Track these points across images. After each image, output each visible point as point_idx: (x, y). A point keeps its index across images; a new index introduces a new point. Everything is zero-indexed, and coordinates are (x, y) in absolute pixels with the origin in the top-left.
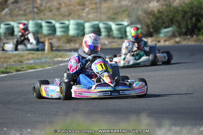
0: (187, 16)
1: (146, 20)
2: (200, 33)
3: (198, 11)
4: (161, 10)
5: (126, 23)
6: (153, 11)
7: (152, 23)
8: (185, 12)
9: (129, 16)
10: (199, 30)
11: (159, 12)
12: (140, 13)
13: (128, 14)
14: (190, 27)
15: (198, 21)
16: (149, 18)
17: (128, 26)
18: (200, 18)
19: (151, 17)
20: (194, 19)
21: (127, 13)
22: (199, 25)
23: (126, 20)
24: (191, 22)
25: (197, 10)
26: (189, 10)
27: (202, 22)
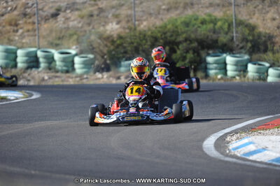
1: (101, 48)
3: (173, 38)
4: (123, 35)
5: (73, 52)
6: (112, 36)
7: (109, 52)
8: (156, 39)
9: (78, 42)
11: (120, 37)
12: (93, 37)
13: (77, 39)
15: (173, 51)
16: (106, 46)
17: (76, 55)
18: (176, 47)
19: (109, 44)
21: (75, 37)
22: (174, 56)
23: (74, 47)
25: (172, 36)
26: (161, 35)
27: (179, 52)
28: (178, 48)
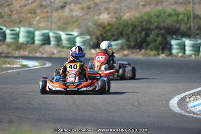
0: (136, 29)
1: (95, 31)
2: (149, 47)
3: (148, 26)
4: (111, 22)
5: (75, 34)
6: (104, 23)
7: (101, 35)
8: (135, 26)
9: (79, 26)
10: (148, 44)
11: (109, 24)
12: (90, 24)
13: (79, 25)
14: (139, 41)
15: (147, 35)
16: (99, 30)
17: (78, 36)
18: (149, 32)
19: (101, 29)
20: (143, 33)
21: (77, 23)
22: (148, 39)
23: (76, 30)
24: (140, 36)
25: (147, 24)
26: (139, 24)
27: (151, 36)
28: (151, 33)
